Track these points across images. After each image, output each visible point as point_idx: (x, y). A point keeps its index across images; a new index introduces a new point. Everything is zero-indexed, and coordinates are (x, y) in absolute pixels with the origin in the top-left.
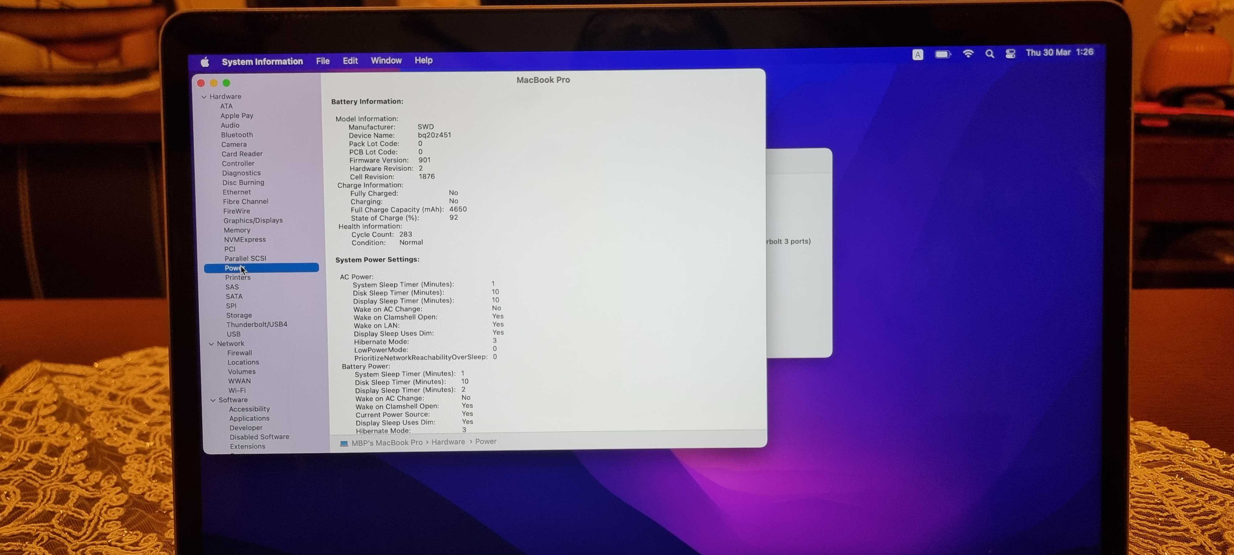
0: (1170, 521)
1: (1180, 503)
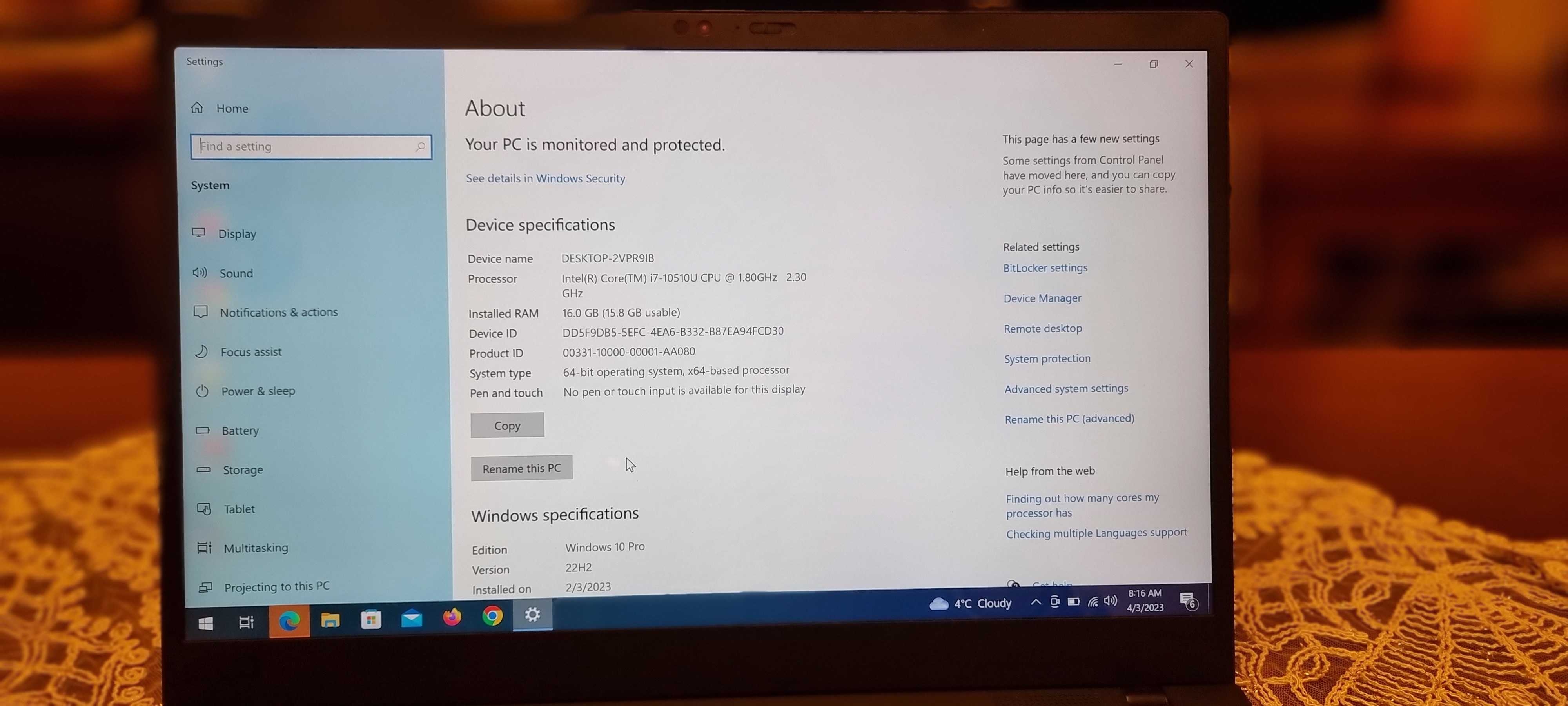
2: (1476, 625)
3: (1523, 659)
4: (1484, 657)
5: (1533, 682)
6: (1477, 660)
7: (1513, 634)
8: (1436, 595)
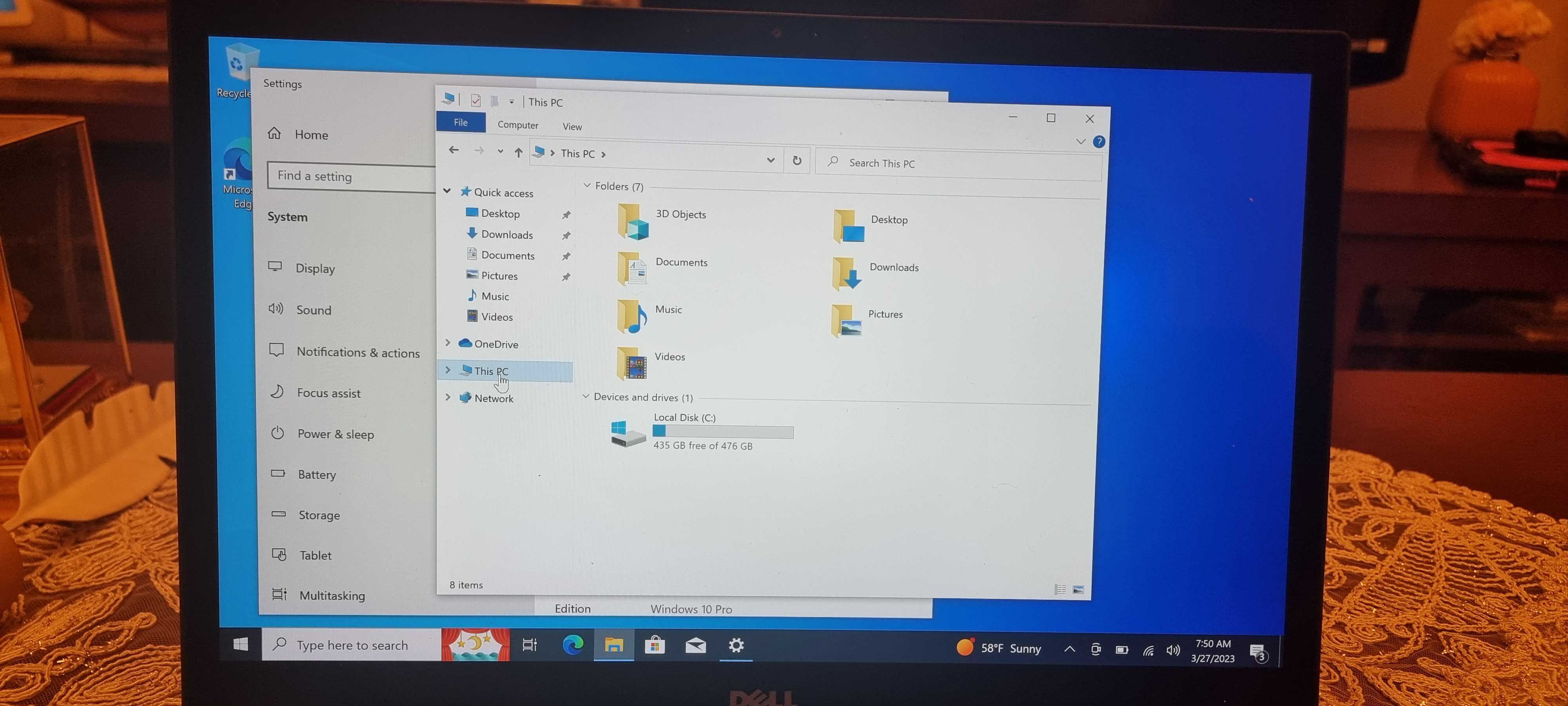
0: (1484, 572)
1: (1493, 556)
2: (1466, 551)
3: (1502, 575)
4: (1472, 574)
5: (1511, 592)
6: (1465, 576)
7: (1495, 559)
8: (1433, 530)
